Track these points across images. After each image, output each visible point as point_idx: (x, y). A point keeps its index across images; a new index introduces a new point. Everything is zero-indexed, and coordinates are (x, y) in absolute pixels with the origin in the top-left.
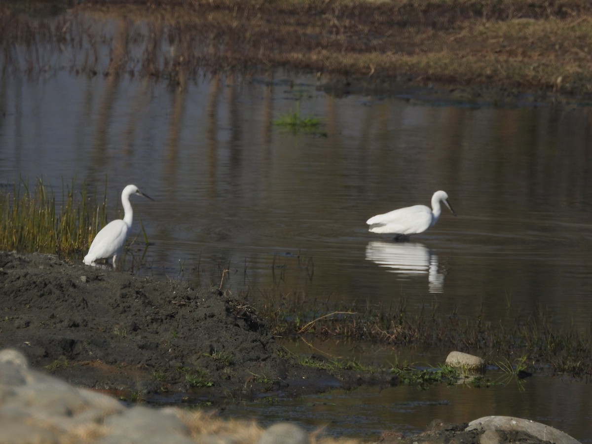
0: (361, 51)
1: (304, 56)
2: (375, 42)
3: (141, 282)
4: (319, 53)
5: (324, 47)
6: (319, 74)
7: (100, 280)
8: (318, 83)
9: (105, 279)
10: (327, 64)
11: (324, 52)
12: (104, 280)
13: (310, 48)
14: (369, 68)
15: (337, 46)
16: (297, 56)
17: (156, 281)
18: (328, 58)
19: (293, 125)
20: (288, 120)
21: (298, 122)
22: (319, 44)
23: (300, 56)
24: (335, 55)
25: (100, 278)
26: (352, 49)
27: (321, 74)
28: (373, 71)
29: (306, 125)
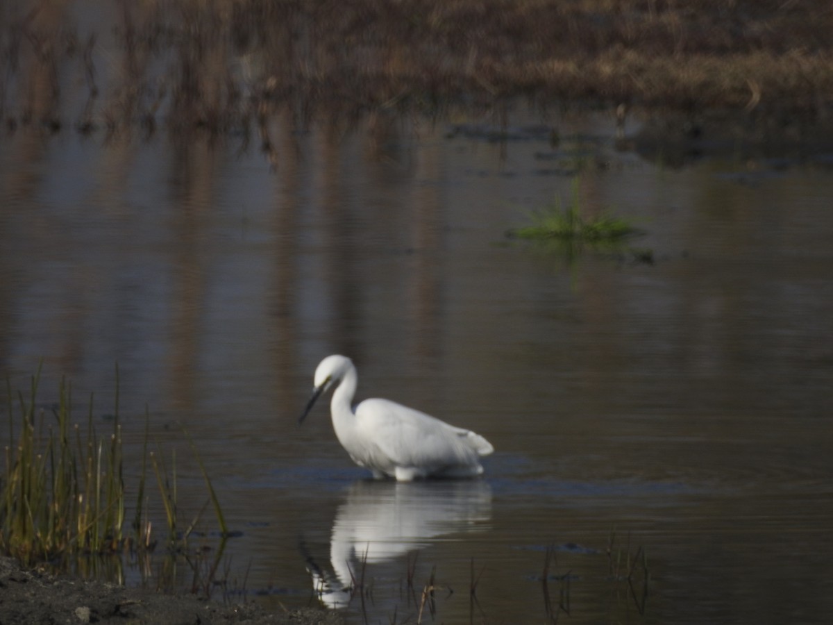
0: (722, 51)
1: (580, 66)
2: (755, 28)
3: (227, 618)
4: (618, 57)
5: (628, 44)
6: (621, 110)
7: (125, 616)
8: (619, 133)
9: (137, 613)
10: (640, 84)
11: (631, 56)
12: (134, 616)
13: (592, 48)
14: (746, 91)
15: (662, 41)
16: (562, 67)
17: (263, 615)
18: (640, 71)
19: (567, 236)
20: (553, 225)
21: (577, 228)
22: (614, 37)
23: (571, 67)
24: (657, 62)
25: (124, 611)
26: (702, 47)
27: (626, 111)
28: (756, 97)
29: (596, 237)
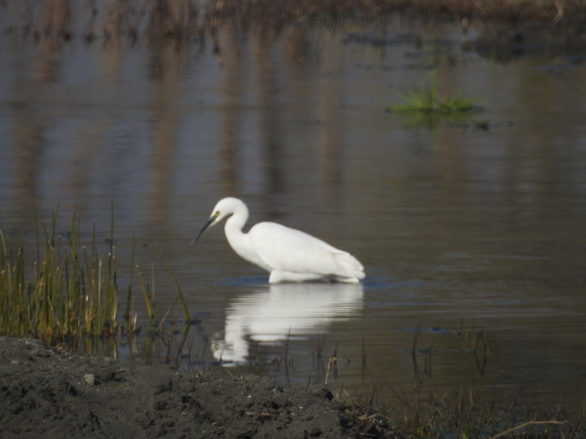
3: (191, 381)
6: (465, 22)
7: (119, 380)
8: (464, 39)
9: (127, 378)
10: (478, 4)
12: (125, 380)
14: (553, 8)
17: (216, 379)
19: (428, 111)
20: (418, 103)
21: (435, 106)
25: (118, 377)
27: (469, 23)
28: (561, 13)
29: (449, 111)
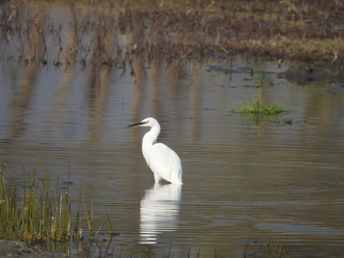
0: (322, 37)
1: (263, 42)
2: (336, 28)
4: (279, 39)
5: (283, 34)
6: (279, 61)
8: (279, 71)
10: (288, 51)
11: (284, 38)
13: (268, 35)
14: (331, 54)
15: (297, 32)
16: (256, 43)
18: (288, 45)
19: (256, 113)
20: (251, 109)
21: (261, 110)
22: (277, 31)
23: (259, 43)
24: (295, 41)
26: (314, 36)
27: (282, 62)
28: (336, 57)
29: (269, 113)
